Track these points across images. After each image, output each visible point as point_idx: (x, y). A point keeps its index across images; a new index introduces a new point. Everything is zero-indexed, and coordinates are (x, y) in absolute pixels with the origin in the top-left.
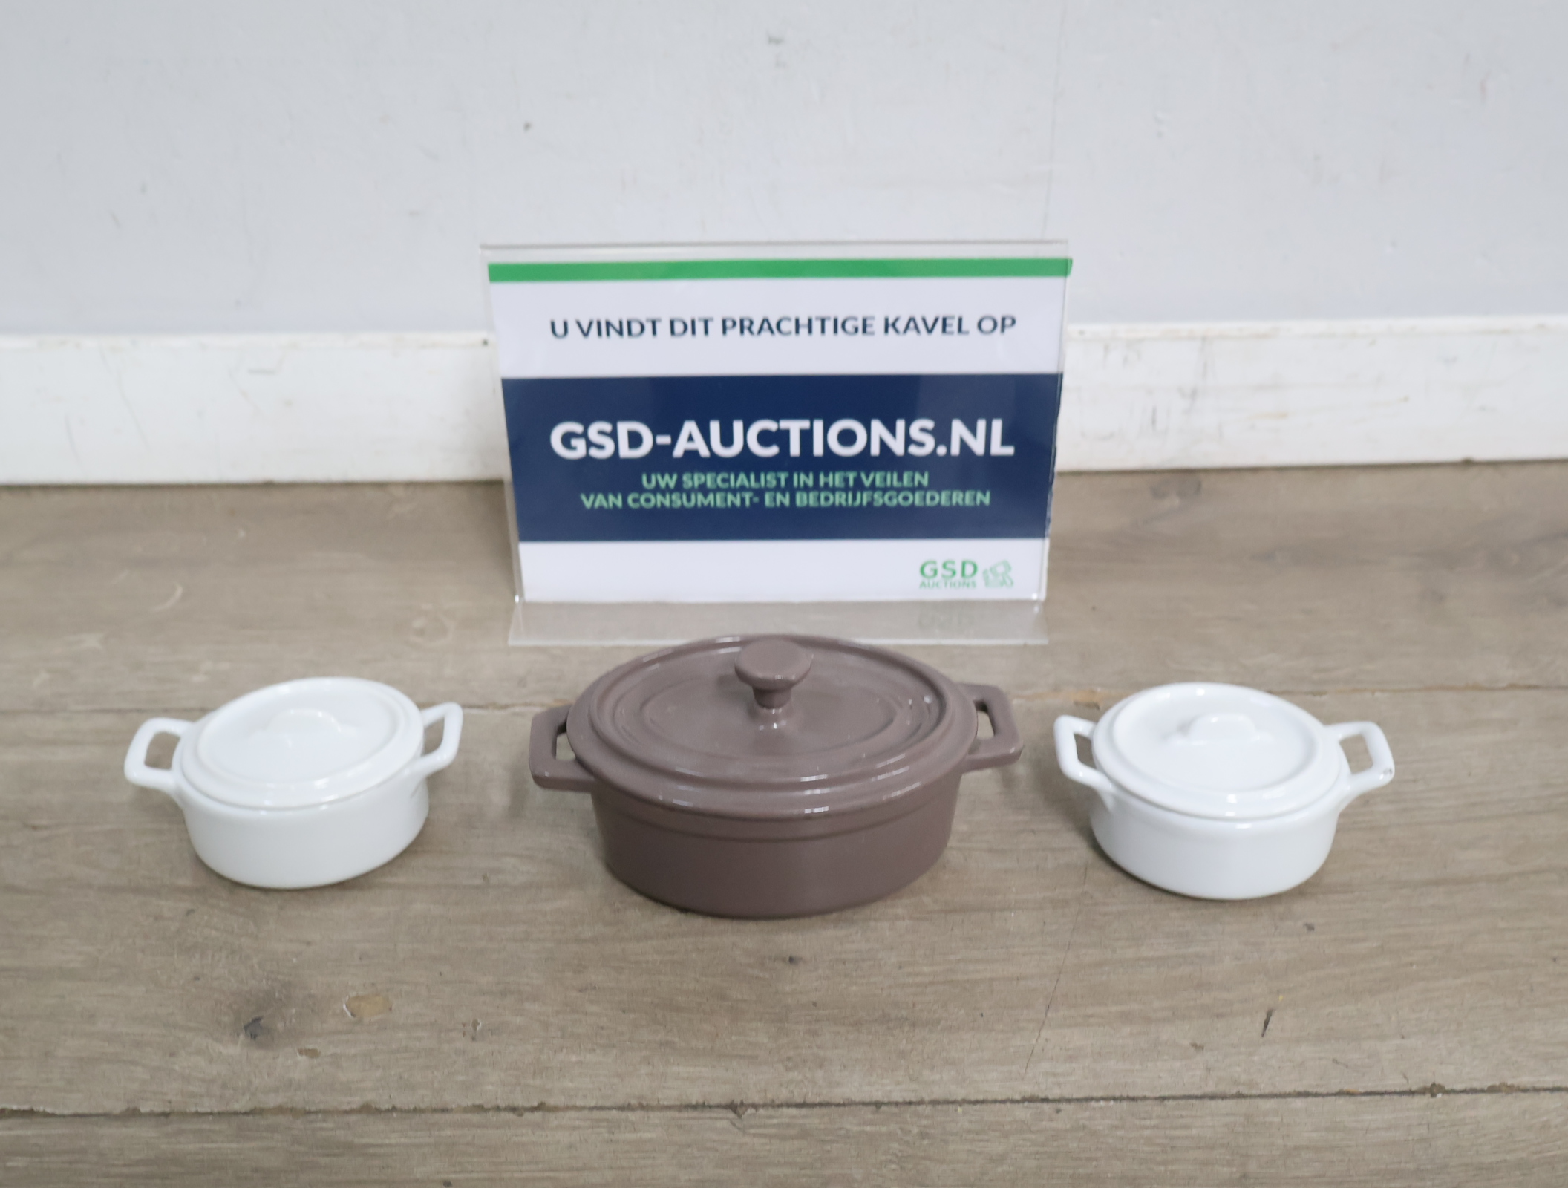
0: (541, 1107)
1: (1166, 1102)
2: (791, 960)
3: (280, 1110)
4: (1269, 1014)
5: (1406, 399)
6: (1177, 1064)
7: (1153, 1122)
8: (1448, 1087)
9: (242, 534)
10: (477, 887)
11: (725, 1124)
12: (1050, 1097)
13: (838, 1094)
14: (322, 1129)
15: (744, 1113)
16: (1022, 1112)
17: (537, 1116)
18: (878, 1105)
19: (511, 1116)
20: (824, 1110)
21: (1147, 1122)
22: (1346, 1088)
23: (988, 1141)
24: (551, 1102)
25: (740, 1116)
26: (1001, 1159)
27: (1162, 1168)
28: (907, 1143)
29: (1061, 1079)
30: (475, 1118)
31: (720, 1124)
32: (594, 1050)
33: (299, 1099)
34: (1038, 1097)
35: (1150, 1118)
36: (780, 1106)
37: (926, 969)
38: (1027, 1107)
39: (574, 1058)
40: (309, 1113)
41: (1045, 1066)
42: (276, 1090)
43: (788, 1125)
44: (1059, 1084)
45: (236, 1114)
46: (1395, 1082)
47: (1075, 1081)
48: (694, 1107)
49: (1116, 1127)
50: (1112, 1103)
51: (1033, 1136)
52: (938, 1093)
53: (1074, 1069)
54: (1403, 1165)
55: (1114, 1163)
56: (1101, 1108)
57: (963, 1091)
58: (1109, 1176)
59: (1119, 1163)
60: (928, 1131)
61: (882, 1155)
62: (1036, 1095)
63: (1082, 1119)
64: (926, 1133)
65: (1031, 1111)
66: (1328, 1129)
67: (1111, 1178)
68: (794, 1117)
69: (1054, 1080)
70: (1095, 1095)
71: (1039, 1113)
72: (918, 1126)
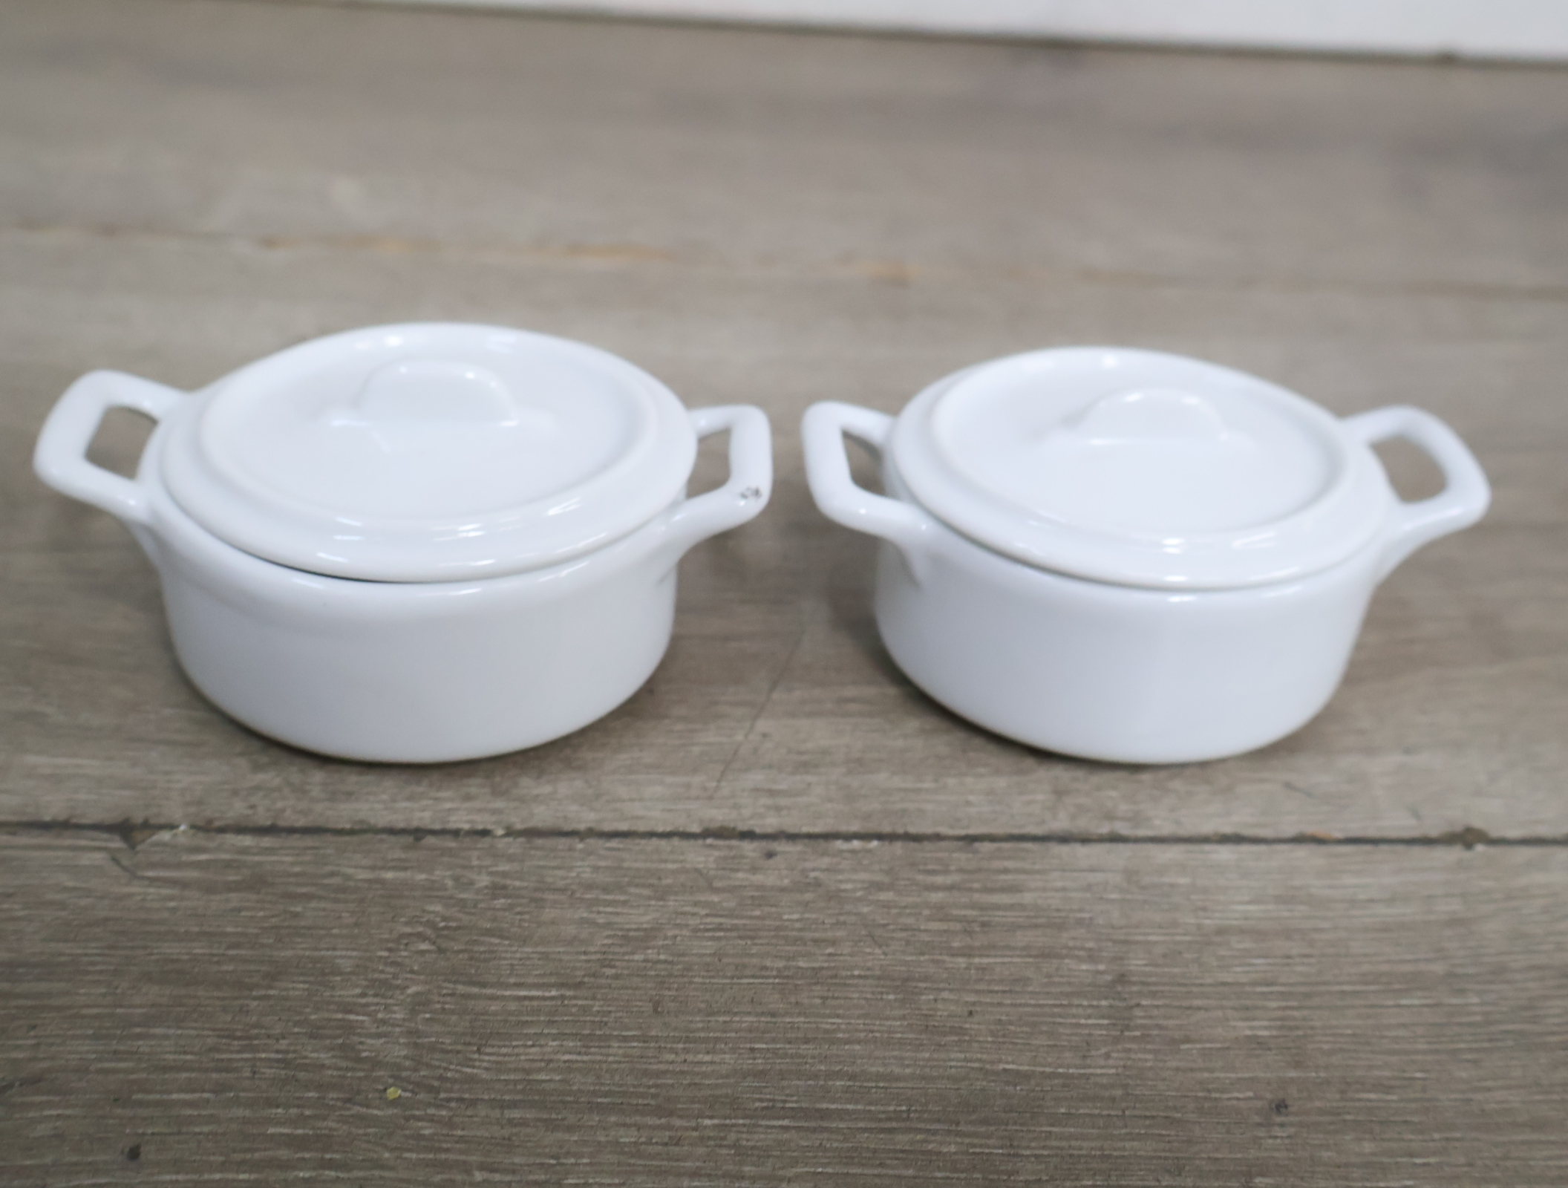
1: (977, 845)
7: (949, 880)
8: (1495, 833)
11: (98, 858)
12: (758, 830)
15: (143, 841)
16: (699, 856)
18: (419, 833)
20: (309, 841)
21: (939, 879)
22: (1310, 830)
23: (624, 903)
25: (133, 846)
26: (647, 936)
27: (962, 962)
28: (462, 904)
29: (782, 801)
31: (87, 859)
34: (734, 829)
35: (946, 872)
36: (222, 830)
38: (710, 846)
41: (756, 778)
43: (228, 865)
44: (778, 809)
46: (1398, 823)
48: (47, 828)
49: (879, 887)
50: (875, 843)
51: (715, 898)
52: (542, 816)
53: (809, 784)
54: (1423, 967)
55: (868, 950)
56: (853, 852)
57: (592, 816)
58: (856, 973)
59: (877, 951)
60: (508, 882)
61: (407, 924)
62: (732, 825)
63: (814, 870)
64: (504, 887)
65: (716, 853)
66: (1279, 899)
67: (860, 977)
68: (245, 851)
69: (769, 801)
70: (844, 828)
71: (733, 858)
72: (491, 874)
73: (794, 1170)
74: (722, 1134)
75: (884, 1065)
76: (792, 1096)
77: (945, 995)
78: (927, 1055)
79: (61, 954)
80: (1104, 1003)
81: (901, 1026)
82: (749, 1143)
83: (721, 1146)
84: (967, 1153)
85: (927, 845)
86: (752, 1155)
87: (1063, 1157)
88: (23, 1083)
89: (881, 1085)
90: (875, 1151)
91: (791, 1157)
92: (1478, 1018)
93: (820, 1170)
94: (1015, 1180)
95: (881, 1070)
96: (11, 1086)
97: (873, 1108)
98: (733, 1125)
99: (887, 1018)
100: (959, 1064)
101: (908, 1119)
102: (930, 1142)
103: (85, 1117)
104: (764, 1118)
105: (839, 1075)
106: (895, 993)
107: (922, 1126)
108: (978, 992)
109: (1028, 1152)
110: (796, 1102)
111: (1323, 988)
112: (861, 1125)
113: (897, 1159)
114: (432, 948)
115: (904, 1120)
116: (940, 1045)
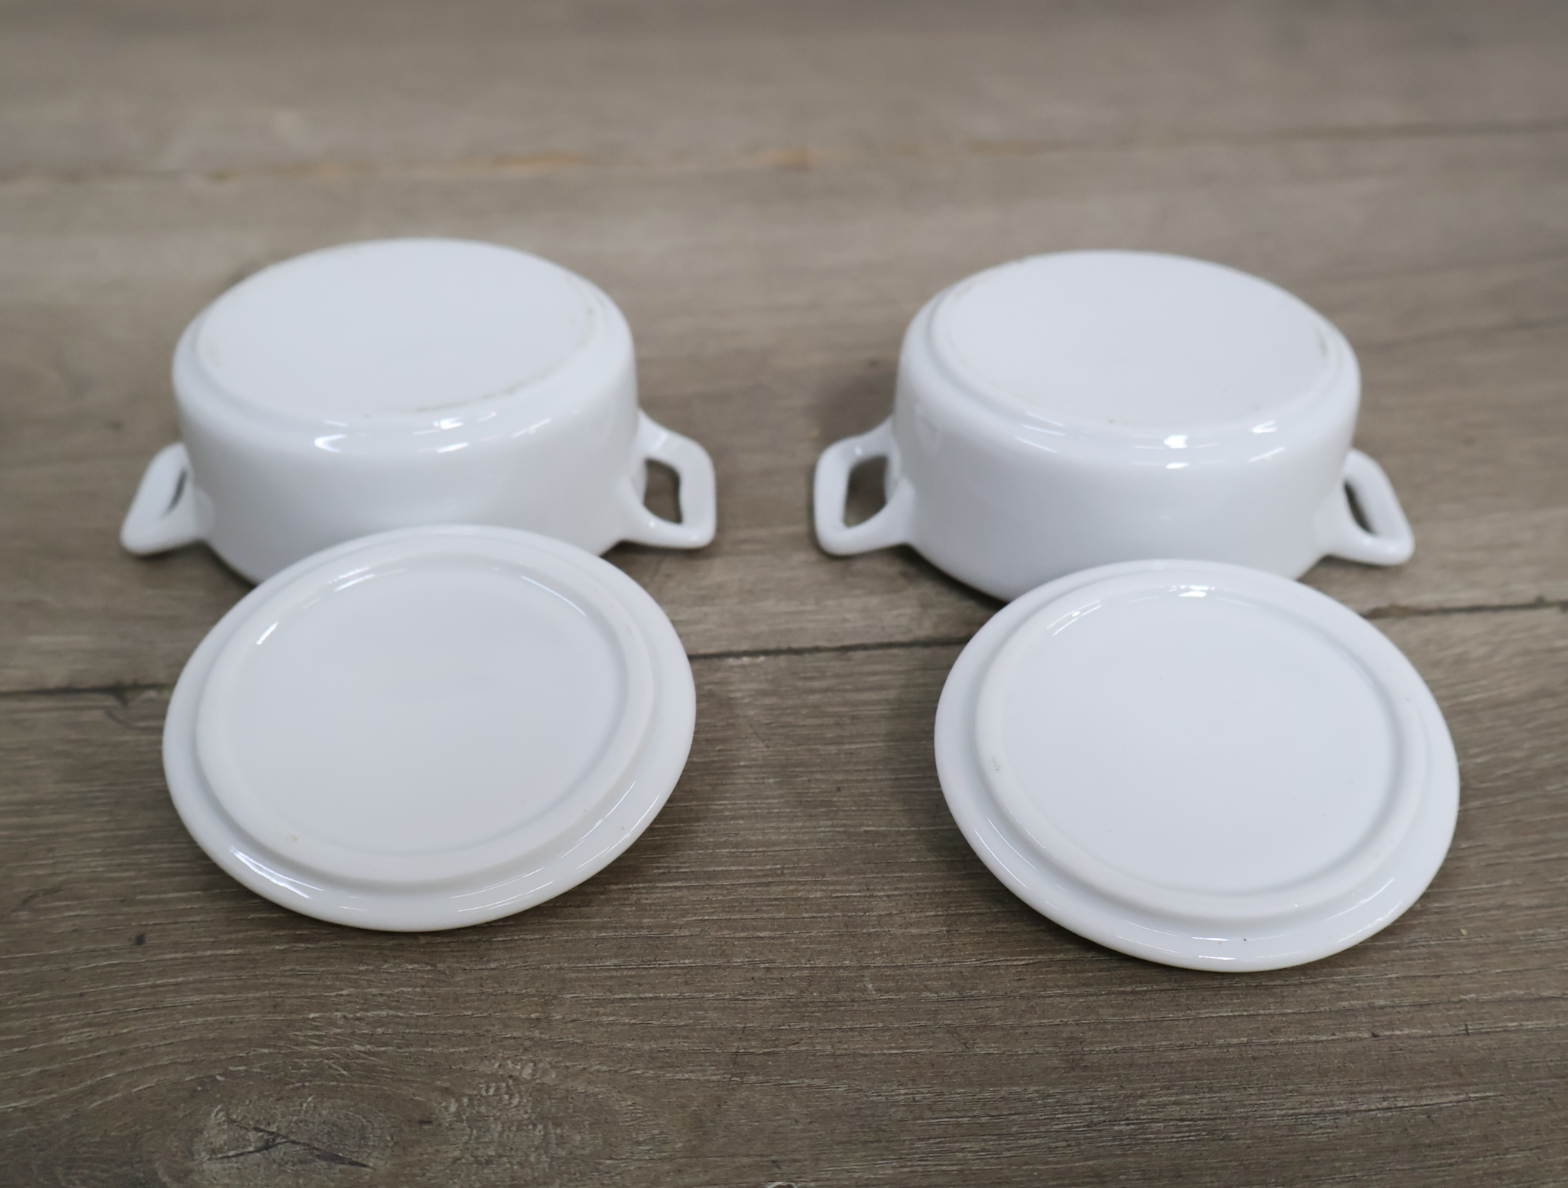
1: (851, 654)
7: (824, 684)
11: (97, 715)
15: (133, 699)
21: (816, 684)
25: (125, 703)
27: (833, 749)
31: (87, 716)
35: (823, 677)
48: (51, 693)
49: (765, 693)
50: (762, 658)
53: (706, 614)
55: (753, 745)
56: (743, 667)
58: (742, 763)
59: (761, 745)
63: (709, 683)
67: (745, 766)
70: (735, 648)
73: (684, 919)
74: (626, 896)
75: (764, 834)
76: (684, 863)
77: (818, 776)
78: (800, 824)
79: (70, 792)
81: (779, 803)
82: (648, 902)
83: (624, 904)
84: (831, 897)
85: (808, 657)
86: (651, 910)
87: (911, 895)
88: (47, 892)
89: (760, 850)
90: (753, 900)
91: (682, 909)
93: (706, 918)
94: (869, 916)
95: (760, 838)
96: (35, 896)
97: (752, 868)
98: (635, 888)
99: (767, 798)
100: (827, 829)
101: (782, 874)
102: (798, 891)
103: (98, 916)
104: (660, 881)
105: (725, 845)
106: (774, 778)
107: (794, 879)
108: (846, 772)
109: (882, 894)
110: (688, 867)
112: (742, 881)
113: (771, 905)
115: (778, 876)
116: (811, 816)
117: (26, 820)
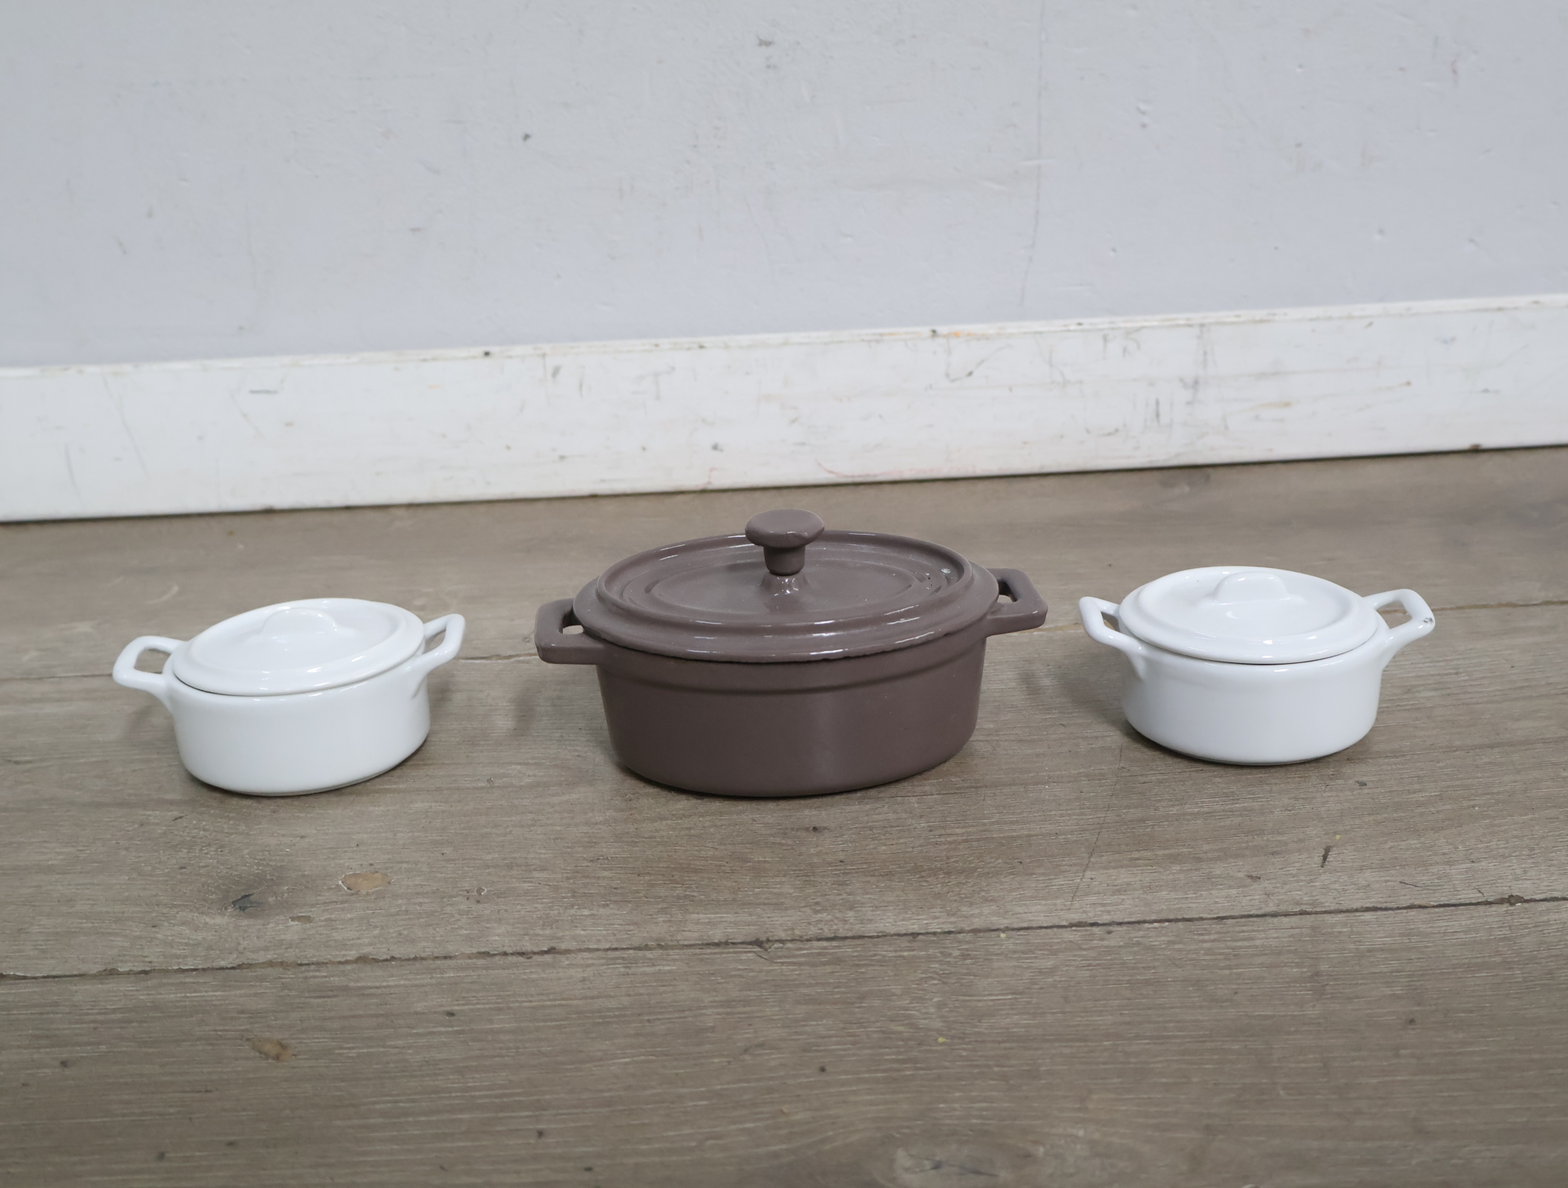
0: (551, 951)
1: (1225, 921)
2: (815, 829)
3: (271, 964)
4: (1327, 850)
5: (1409, 384)
6: (1234, 892)
7: (1213, 937)
8: (1526, 897)
9: (241, 547)
10: (482, 788)
11: (750, 956)
12: (1100, 922)
13: (870, 929)
14: (315, 977)
15: (770, 947)
16: (1068, 935)
17: (548, 958)
18: (915, 935)
19: (521, 959)
20: (857, 942)
21: (1207, 937)
22: (1417, 903)
23: (1036, 958)
24: (563, 946)
25: (766, 950)
26: (1052, 971)
27: (1227, 972)
28: (948, 963)
29: (1110, 908)
30: (481, 962)
31: (744, 957)
32: (608, 905)
33: (290, 955)
34: (1086, 922)
35: (1210, 934)
36: (808, 940)
37: (958, 831)
38: (1075, 931)
39: (586, 912)
40: (301, 965)
41: (1093, 899)
42: (266, 949)
43: (819, 954)
44: (1109, 912)
45: (222, 969)
46: (1469, 895)
47: (1127, 907)
48: (717, 945)
49: (1174, 943)
50: (1167, 924)
51: (1084, 953)
52: (978, 923)
53: (1123, 899)
54: (1487, 959)
55: (1174, 970)
56: (1155, 928)
57: (1006, 921)
58: (1170, 980)
59: (1179, 970)
60: (970, 953)
61: (922, 973)
62: (1085, 920)
63: (1135, 938)
64: (968, 955)
65: (1079, 933)
66: (1402, 935)
67: (1172, 981)
68: (825, 948)
69: (1103, 909)
70: (1148, 918)
71: (1089, 935)
72: (959, 950)
75: (1193, 1016)
76: (1147, 1031)
77: (1220, 986)
78: (1215, 1011)
79: (750, 996)
80: (1308, 985)
84: (1245, 1048)
87: (1296, 1048)
88: (756, 1046)
89: (1194, 1024)
90: (1196, 1050)
92: (1520, 980)
95: (1192, 1018)
96: (750, 1048)
97: (1191, 1034)
99: (1190, 997)
100: (1234, 1014)
103: (792, 1057)
104: (1135, 1040)
105: (1170, 1021)
106: (1193, 987)
108: (1238, 984)
109: (1277, 1047)
110: (1150, 1033)
111: (1430, 972)
112: (1187, 1040)
114: (940, 982)
116: (1222, 1007)
117: (729, 1010)
